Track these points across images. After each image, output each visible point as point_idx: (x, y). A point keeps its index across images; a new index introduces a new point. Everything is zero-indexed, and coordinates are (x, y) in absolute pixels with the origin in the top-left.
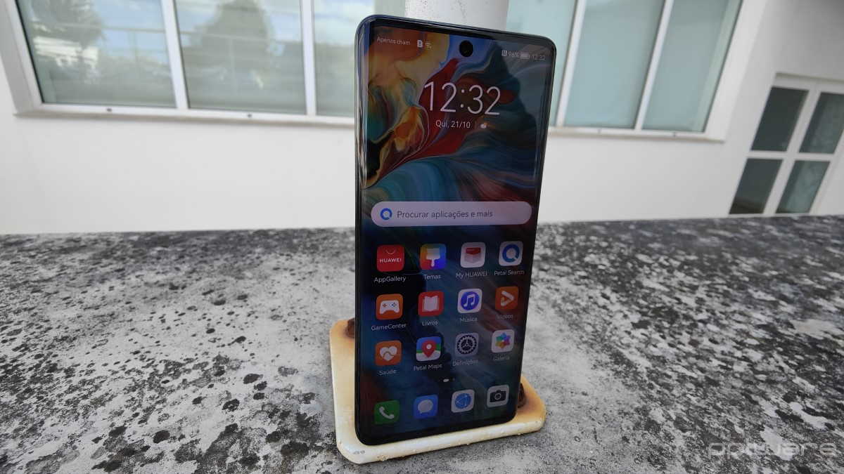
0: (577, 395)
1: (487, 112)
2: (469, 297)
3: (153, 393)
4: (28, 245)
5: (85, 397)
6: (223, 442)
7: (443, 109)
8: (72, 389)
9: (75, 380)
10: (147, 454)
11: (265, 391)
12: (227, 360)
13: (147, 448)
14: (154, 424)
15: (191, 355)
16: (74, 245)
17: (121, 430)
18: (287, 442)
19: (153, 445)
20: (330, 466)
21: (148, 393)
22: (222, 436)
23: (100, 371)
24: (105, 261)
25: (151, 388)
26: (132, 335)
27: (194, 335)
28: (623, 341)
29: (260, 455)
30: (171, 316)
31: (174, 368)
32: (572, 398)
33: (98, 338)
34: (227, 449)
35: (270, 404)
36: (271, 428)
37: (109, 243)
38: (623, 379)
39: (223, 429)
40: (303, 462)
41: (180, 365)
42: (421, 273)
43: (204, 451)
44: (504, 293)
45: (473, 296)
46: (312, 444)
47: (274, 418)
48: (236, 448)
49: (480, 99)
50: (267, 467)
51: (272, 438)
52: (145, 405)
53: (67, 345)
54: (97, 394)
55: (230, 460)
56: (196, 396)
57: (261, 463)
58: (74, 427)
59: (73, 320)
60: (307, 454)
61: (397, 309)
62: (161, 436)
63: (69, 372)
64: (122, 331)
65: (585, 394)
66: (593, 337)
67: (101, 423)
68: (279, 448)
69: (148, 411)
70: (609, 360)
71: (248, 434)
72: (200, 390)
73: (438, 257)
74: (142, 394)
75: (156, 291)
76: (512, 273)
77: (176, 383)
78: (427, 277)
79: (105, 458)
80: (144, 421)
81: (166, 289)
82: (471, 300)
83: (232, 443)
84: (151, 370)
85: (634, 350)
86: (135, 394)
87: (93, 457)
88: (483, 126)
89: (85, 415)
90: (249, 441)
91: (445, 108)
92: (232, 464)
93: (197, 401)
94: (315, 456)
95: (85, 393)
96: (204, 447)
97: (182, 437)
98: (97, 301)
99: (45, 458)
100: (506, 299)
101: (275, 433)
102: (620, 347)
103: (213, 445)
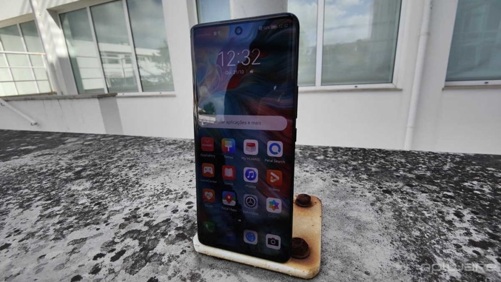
0: (360, 272)
1: (253, 64)
2: (250, 172)
3: (156, 199)
4: (161, 141)
5: (138, 195)
6: (162, 224)
7: (228, 65)
8: (137, 191)
9: (140, 188)
10: (139, 220)
11: (190, 210)
12: (187, 194)
13: (139, 217)
14: (148, 210)
15: (177, 189)
16: (174, 142)
17: (139, 208)
18: (181, 232)
19: (142, 217)
20: (188, 248)
21: (155, 199)
22: (163, 222)
23: (148, 187)
24: (178, 149)
25: (157, 197)
26: (167, 177)
27: (184, 181)
28: (444, 251)
29: (169, 233)
30: (183, 172)
31: (169, 191)
32: (355, 272)
33: (156, 176)
34: (161, 227)
35: (188, 215)
36: (180, 225)
37: (185, 142)
38: (415, 277)
39: (165, 219)
40: (180, 243)
41: (171, 191)
42: (223, 154)
43: (154, 225)
44: (272, 174)
45: (252, 172)
46: (189, 237)
47: (185, 221)
48: (164, 227)
49: (249, 57)
50: (168, 238)
51: (178, 229)
52: (151, 202)
53: (146, 176)
54: (141, 195)
55: (159, 231)
56: (167, 204)
57: (167, 236)
58: (128, 204)
59: (154, 168)
60: (184, 240)
61: (212, 172)
62: (147, 215)
63: (140, 185)
64: (163, 175)
65: (367, 273)
66: (415, 240)
67: (135, 204)
68: (177, 233)
69: (150, 205)
70: (414, 259)
71: (172, 223)
72: (170, 202)
73: (231, 146)
74: (153, 198)
75: (184, 163)
76: (277, 161)
77: (165, 197)
78: (226, 157)
79: (127, 216)
80: (146, 208)
81: (189, 162)
82: (251, 174)
83: (164, 225)
84: (161, 191)
85: (451, 261)
86: (151, 198)
87: (125, 215)
88: (251, 72)
89: (134, 201)
90: (170, 226)
91: (230, 64)
92: (158, 233)
93: (166, 206)
94: (186, 242)
95: (139, 193)
96: (155, 223)
97: (152, 217)
98: (166, 163)
99: (115, 211)
100: (274, 178)
101: (180, 227)
102: (437, 254)
103: (158, 224)
